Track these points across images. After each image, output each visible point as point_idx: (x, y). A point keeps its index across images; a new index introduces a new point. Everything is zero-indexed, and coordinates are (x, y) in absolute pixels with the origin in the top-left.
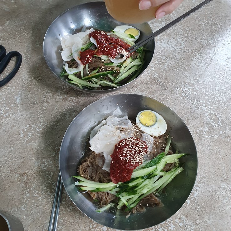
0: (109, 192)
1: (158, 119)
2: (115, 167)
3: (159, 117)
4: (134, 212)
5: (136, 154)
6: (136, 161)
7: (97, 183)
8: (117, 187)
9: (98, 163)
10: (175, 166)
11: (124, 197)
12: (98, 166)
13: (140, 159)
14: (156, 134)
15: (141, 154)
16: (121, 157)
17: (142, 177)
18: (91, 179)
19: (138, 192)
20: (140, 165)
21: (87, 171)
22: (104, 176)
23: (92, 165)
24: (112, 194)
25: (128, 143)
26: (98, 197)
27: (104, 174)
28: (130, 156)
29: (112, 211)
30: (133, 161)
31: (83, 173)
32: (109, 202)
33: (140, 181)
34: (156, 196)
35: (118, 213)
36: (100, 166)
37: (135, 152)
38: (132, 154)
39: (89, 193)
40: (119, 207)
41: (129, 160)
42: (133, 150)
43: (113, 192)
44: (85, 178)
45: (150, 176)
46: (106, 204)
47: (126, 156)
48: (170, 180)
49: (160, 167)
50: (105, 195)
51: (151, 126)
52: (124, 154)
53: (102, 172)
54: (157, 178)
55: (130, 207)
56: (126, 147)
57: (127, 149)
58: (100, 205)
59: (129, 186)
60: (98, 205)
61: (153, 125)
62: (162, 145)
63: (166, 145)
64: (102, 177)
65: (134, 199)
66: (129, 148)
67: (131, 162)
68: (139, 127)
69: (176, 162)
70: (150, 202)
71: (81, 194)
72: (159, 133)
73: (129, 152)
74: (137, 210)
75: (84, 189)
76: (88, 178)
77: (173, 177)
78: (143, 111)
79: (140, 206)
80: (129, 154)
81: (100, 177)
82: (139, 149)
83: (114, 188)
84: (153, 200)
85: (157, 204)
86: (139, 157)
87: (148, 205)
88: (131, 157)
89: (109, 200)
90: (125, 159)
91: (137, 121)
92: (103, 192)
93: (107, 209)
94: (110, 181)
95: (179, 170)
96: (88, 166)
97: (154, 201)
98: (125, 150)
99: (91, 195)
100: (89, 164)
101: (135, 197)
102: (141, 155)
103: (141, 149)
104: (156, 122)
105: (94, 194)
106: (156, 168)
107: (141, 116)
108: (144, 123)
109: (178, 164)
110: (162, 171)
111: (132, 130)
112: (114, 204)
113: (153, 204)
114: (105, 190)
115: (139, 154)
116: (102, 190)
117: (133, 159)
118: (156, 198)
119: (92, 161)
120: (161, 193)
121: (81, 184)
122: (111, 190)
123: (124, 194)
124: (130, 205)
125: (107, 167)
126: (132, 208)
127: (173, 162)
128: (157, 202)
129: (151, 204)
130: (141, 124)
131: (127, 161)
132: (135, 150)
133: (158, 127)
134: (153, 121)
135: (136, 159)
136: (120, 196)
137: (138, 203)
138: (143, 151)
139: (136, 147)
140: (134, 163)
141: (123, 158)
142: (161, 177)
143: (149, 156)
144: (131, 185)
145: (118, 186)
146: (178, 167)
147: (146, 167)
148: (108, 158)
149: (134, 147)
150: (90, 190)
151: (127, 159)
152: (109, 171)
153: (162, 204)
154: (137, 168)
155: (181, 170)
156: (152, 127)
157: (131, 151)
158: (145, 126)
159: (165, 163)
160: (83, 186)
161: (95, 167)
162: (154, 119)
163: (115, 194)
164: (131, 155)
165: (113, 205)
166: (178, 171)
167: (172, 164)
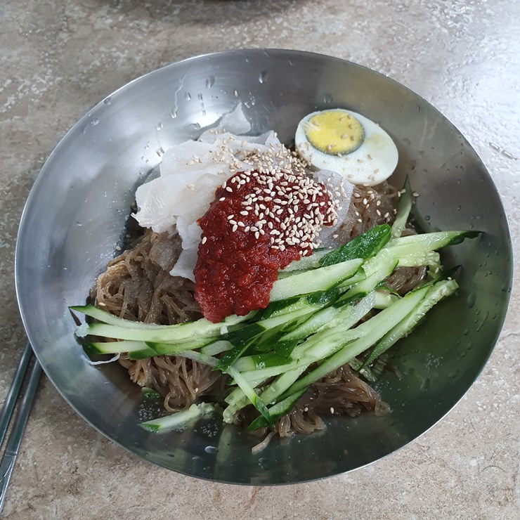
0: (194, 356)
1: (369, 135)
2: (210, 258)
3: (372, 128)
4: (281, 435)
5: (289, 215)
6: (288, 240)
7: (154, 326)
8: (221, 338)
9: (159, 256)
10: (427, 278)
11: (247, 374)
12: (156, 269)
13: (304, 234)
14: (363, 178)
15: (308, 217)
16: (233, 222)
17: (314, 298)
18: (134, 314)
19: (297, 352)
20: (302, 259)
21: (121, 288)
22: (176, 301)
23: (141, 272)
24: (207, 366)
25: (261, 179)
26: (158, 377)
27: (177, 295)
28: (268, 222)
29: (206, 430)
30: (278, 241)
31: (109, 295)
32: (194, 397)
34: (362, 377)
35: (226, 437)
36: (162, 264)
37: (285, 207)
38: (275, 213)
39: (125, 365)
40: (228, 416)
41: (263, 232)
42: (278, 201)
43: (205, 358)
44: (112, 312)
45: (337, 297)
46: (183, 406)
47: (252, 219)
48: (412, 321)
49: (377, 269)
50: (181, 368)
51: (344, 154)
52: (245, 213)
53: (170, 288)
54: (363, 308)
55: (268, 413)
56: (254, 192)
57: (257, 196)
58: (163, 408)
59: (263, 329)
60: (156, 407)
61: (351, 151)
62: (383, 215)
63: (394, 217)
64: (171, 305)
65: (283, 385)
66: (265, 195)
67: (269, 241)
68: (306, 156)
69: (431, 263)
70: (340, 399)
71: (96, 366)
72: (372, 173)
73: (263, 207)
74: (292, 427)
75: (106, 348)
76: (123, 313)
77: (421, 312)
78: (319, 112)
79: (305, 413)
80: (262, 215)
81: (165, 306)
82: (298, 198)
83: (210, 340)
84: (349, 393)
85: (366, 408)
86: (298, 229)
87: (332, 410)
88: (271, 225)
89: (194, 389)
90: (248, 228)
91: (300, 139)
92: (173, 359)
93: (187, 422)
94: (195, 317)
95: (444, 289)
96: (128, 276)
97: (354, 394)
98: (250, 199)
99: (131, 373)
100: (131, 270)
101: (289, 374)
102: (308, 220)
103: (306, 201)
104: (362, 141)
105: (142, 370)
106: (361, 270)
107: (314, 123)
108: (322, 144)
109: (437, 270)
110: (380, 287)
111: (281, 160)
112: (213, 406)
113: (350, 405)
114: (177, 351)
115: (298, 219)
116: (168, 351)
117: (278, 233)
118: (363, 385)
119: (139, 258)
120: (379, 370)
121: (99, 331)
122: (198, 350)
123: (246, 362)
124: (269, 406)
125: (185, 267)
126: (277, 419)
127: (420, 262)
128: (366, 400)
129: (343, 408)
130: (311, 148)
131: (257, 235)
132: (284, 203)
133: (369, 156)
134: (352, 138)
135: (287, 233)
136: (232, 371)
137: (299, 397)
138: (314, 209)
139: (288, 193)
140: (283, 248)
141: (241, 224)
142: (375, 311)
143: (336, 236)
144: (270, 324)
145: (224, 331)
146: (440, 280)
147: (326, 262)
148: (191, 235)
149: (281, 193)
150: (125, 354)
151: (258, 229)
152: (192, 278)
153: (385, 405)
154: (289, 268)
155: (448, 287)
156: (349, 156)
157: (270, 205)
158: (327, 152)
159: (392, 263)
160: (103, 340)
161: (149, 274)
162: (357, 134)
163: (214, 363)
164: (268, 218)
165: (210, 409)
166: (438, 291)
167: (416, 270)
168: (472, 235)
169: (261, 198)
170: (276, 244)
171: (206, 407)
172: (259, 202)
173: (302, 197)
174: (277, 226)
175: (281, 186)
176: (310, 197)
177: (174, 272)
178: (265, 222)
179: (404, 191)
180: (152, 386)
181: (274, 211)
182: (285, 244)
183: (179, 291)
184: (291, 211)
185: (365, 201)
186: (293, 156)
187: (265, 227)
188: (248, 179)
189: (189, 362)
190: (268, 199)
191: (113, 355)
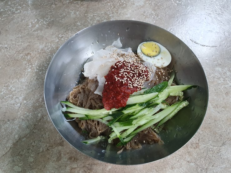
0: (100, 120)
1: (162, 51)
2: (108, 89)
3: (163, 49)
4: (127, 148)
5: (135, 77)
6: (134, 85)
7: (88, 109)
8: (110, 115)
9: (91, 87)
10: (179, 100)
11: (117, 128)
12: (90, 91)
13: (139, 83)
14: (159, 65)
15: (141, 78)
16: (116, 78)
17: (141, 104)
18: (81, 105)
19: (134, 122)
20: (138, 91)
21: (77, 97)
22: (95, 102)
23: (84, 92)
24: (104, 124)
25: (126, 64)
26: (88, 126)
27: (96, 100)
28: (128, 78)
29: (102, 145)
30: (131, 85)
31: (73, 98)
32: (99, 133)
33: (137, 108)
34: (155, 131)
35: (109, 148)
36: (92, 90)
37: (133, 74)
39: (77, 122)
40: (110, 141)
41: (126, 82)
42: (132, 72)
43: (104, 121)
44: (74, 104)
45: (149, 105)
46: (95, 136)
47: (122, 77)
48: (173, 114)
49: (163, 96)
50: (95, 124)
51: (153, 57)
52: (120, 75)
53: (94, 97)
54: (157, 109)
55: (123, 141)
56: (124, 68)
58: (89, 137)
59: (124, 113)
60: (86, 136)
61: (156, 56)
62: (165, 78)
63: (169, 79)
64: (94, 103)
65: (129, 132)
66: (127, 69)
67: (128, 85)
68: (141, 57)
69: (181, 95)
70: (147, 138)
71: (68, 121)
72: (162, 64)
74: (131, 146)
75: (71, 116)
76: (78, 104)
77: (176, 111)
78: (146, 42)
79: (135, 142)
80: (126, 76)
81: (92, 103)
82: (138, 71)
83: (106, 116)
84: (150, 136)
85: (155, 142)
86: (137, 81)
87: (144, 142)
89: (99, 131)
90: (121, 80)
91: (139, 51)
92: (93, 121)
93: (96, 142)
94: (101, 108)
95: (184, 104)
96: (80, 93)
97: (152, 137)
98: (122, 70)
99: (79, 124)
100: (81, 91)
101: (131, 129)
102: (141, 79)
103: (141, 72)
104: (159, 53)
105: (83, 124)
106: (157, 96)
107: (144, 46)
108: (146, 53)
109: (182, 98)
110: (163, 102)
111: (132, 57)
112: (105, 137)
113: (150, 140)
114: (95, 118)
115: (138, 78)
116: (92, 118)
117: (131, 82)
118: (155, 134)
119: (84, 87)
120: (160, 129)
121: (70, 110)
122: (102, 118)
123: (117, 124)
124: (124, 139)
125: (99, 91)
126: (126, 143)
127: (177, 95)
128: (156, 139)
129: (148, 141)
130: (142, 54)
131: (124, 83)
132: (134, 72)
133: (162, 58)
134: (156, 52)
135: (134, 82)
136: (112, 126)
137: (134, 137)
138: (143, 75)
139: (135, 69)
140: (132, 87)
141: (119, 79)
142: (161, 110)
143: (149, 84)
144: (126, 112)
145: (111, 113)
146: (183, 101)
147: (146, 93)
148: (102, 81)
149: (132, 69)
150: (78, 118)
151: (124, 81)
152: (101, 95)
153: (162, 141)
154: (134, 94)
155: (186, 104)
156: (155, 57)
157: (128, 73)
158: (148, 56)
159: (168, 94)
160: (71, 113)
161: (87, 92)
162: (158, 50)
163: (107, 123)
166: (182, 105)
167: (175, 97)
168: (194, 87)
169: (126, 70)
170: (130, 86)
171: (103, 137)
172: (125, 72)
173: (139, 71)
174: (131, 80)
175: (133, 67)
176: (142, 71)
177: (95, 93)
178: (127, 78)
179: (172, 70)
180: (85, 129)
181: (130, 75)
182: (133, 86)
183: (97, 99)
184: (135, 75)
185: (160, 73)
186: (136, 56)
187: (127, 80)
188: (122, 64)
189: (98, 122)
190: (128, 71)
191: (73, 118)
